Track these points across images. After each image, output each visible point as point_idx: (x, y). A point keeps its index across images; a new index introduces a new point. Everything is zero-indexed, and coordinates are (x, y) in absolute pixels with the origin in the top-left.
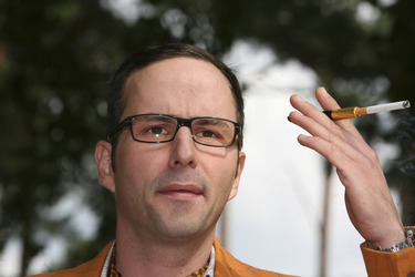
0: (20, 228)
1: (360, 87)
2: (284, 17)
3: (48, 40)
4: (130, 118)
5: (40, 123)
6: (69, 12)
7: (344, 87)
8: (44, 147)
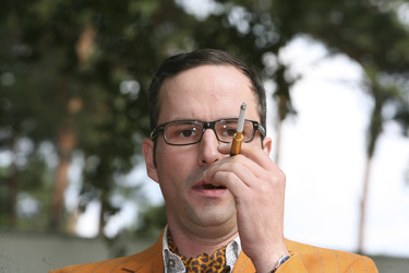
0: (99, 193)
1: (401, 80)
2: (335, 17)
3: (130, 32)
4: (164, 125)
5: (120, 103)
6: (147, 9)
7: (386, 81)
8: (122, 124)
